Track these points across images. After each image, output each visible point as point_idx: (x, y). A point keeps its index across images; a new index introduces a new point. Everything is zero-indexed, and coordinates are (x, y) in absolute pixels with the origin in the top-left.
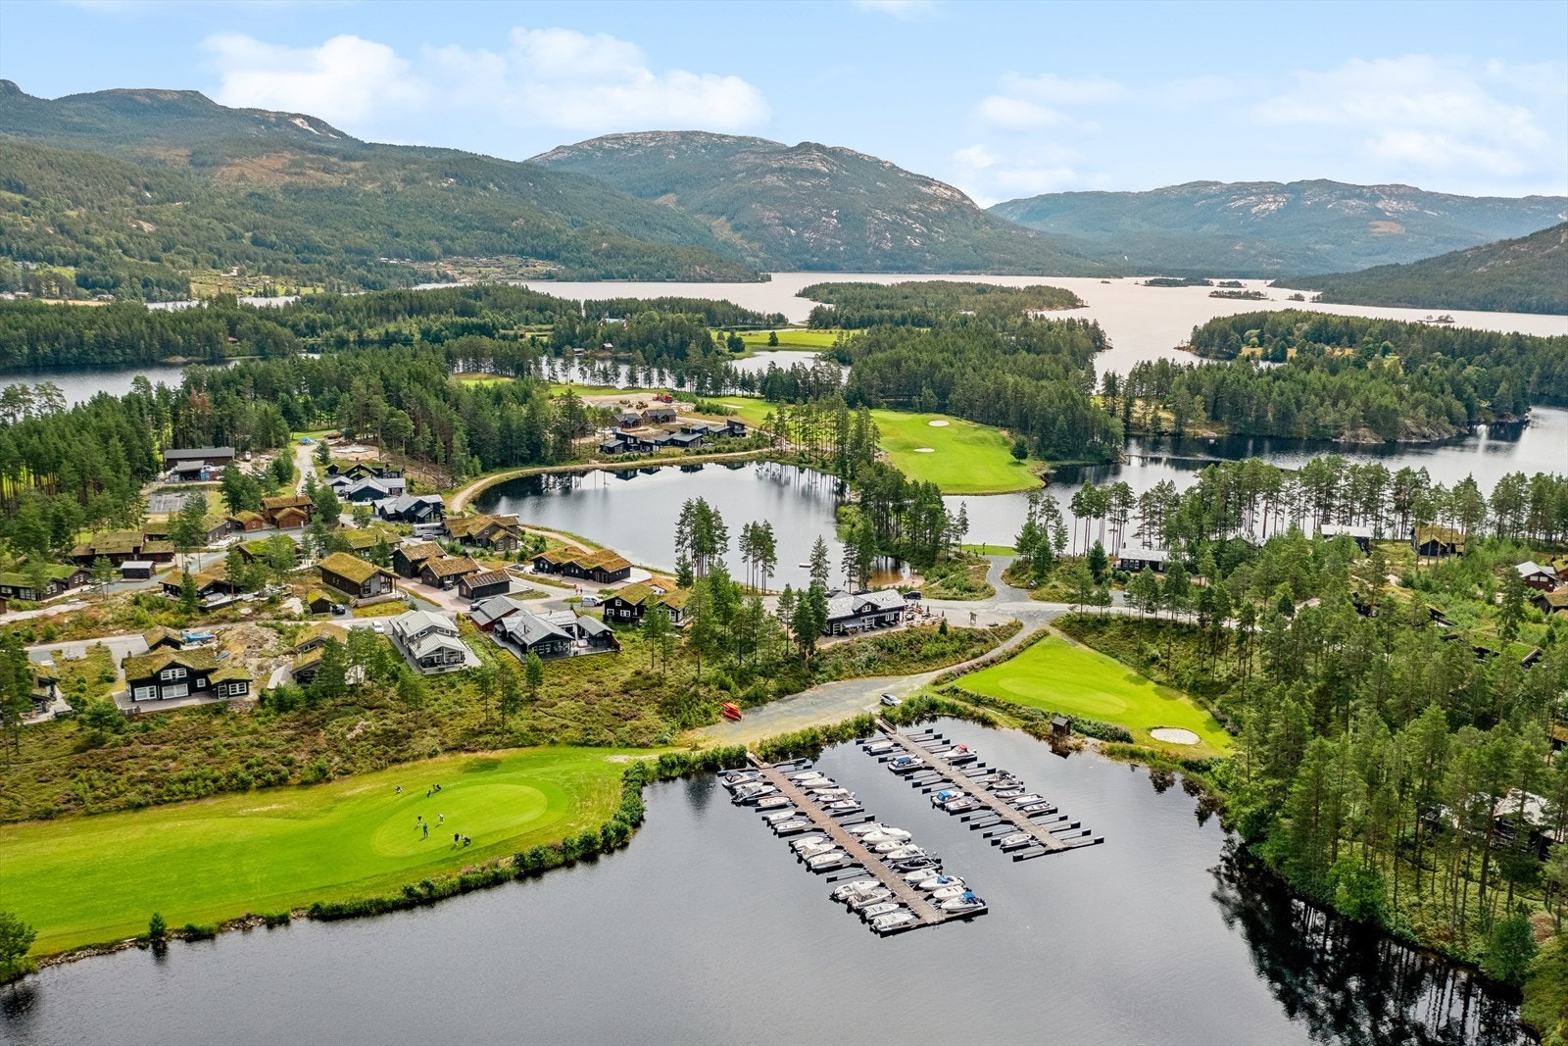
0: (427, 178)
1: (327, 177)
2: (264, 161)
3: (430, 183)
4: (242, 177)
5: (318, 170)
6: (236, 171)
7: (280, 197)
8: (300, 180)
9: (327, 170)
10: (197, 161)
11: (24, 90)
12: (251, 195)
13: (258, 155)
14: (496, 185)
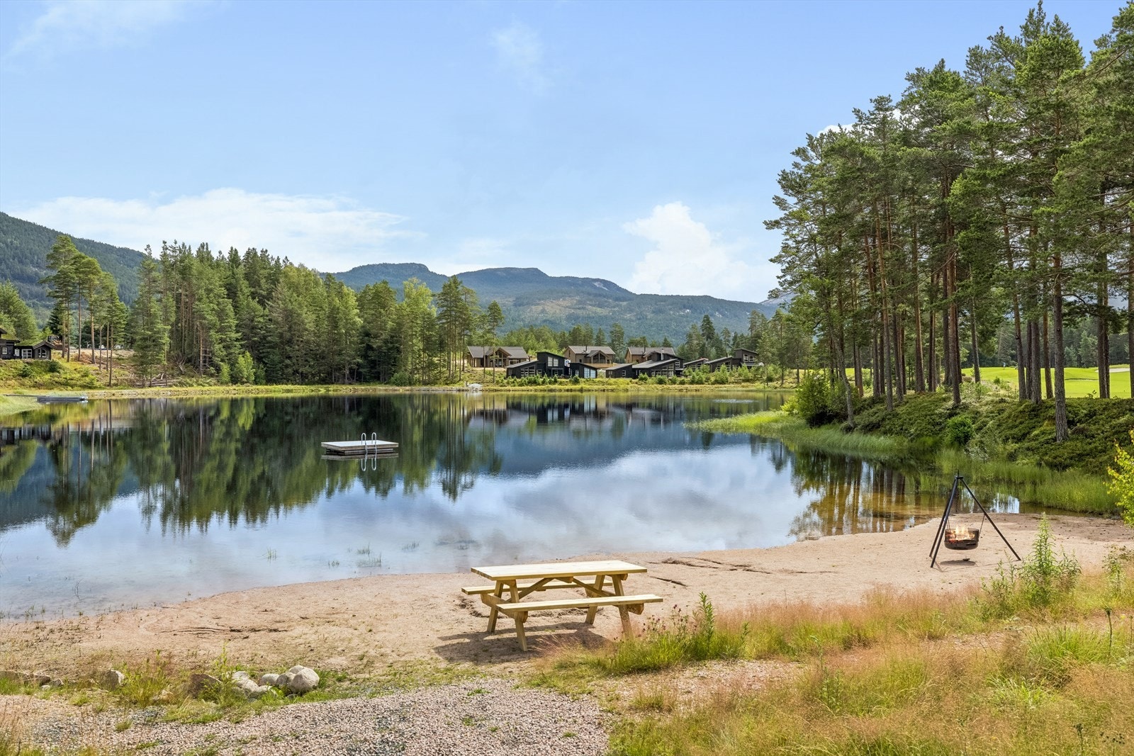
0: (670, 309)
1: (599, 310)
2: (561, 302)
3: (672, 312)
4: (543, 311)
5: (594, 306)
6: (540, 308)
7: (564, 323)
8: (579, 312)
9: (600, 306)
10: (519, 303)
11: (431, 270)
12: (545, 321)
13: (557, 298)
14: (720, 313)
